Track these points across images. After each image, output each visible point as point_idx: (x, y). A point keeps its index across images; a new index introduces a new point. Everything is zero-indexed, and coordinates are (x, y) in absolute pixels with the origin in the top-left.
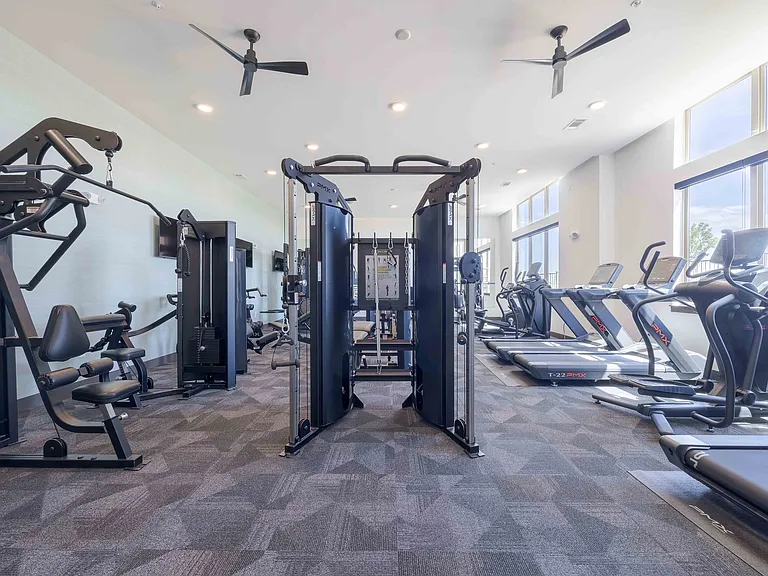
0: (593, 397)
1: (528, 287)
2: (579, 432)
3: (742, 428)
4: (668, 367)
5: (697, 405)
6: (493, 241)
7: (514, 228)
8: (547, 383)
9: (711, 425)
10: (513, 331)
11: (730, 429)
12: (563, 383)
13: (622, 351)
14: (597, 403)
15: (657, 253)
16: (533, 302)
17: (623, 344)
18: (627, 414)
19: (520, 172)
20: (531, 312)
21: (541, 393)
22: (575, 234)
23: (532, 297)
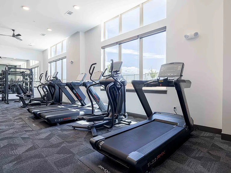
0: (73, 127)
1: (52, 82)
2: (62, 145)
3: (116, 127)
4: (98, 110)
5: (105, 122)
6: (40, 62)
7: (49, 58)
8: (55, 125)
9: (108, 128)
10: (45, 102)
11: (113, 128)
12: (62, 123)
13: (86, 106)
14: (74, 129)
15: (94, 67)
16: (55, 89)
17: (86, 104)
18: (84, 131)
19: (48, 30)
20: (54, 93)
21: (50, 130)
22: (72, 61)
23: (54, 87)
